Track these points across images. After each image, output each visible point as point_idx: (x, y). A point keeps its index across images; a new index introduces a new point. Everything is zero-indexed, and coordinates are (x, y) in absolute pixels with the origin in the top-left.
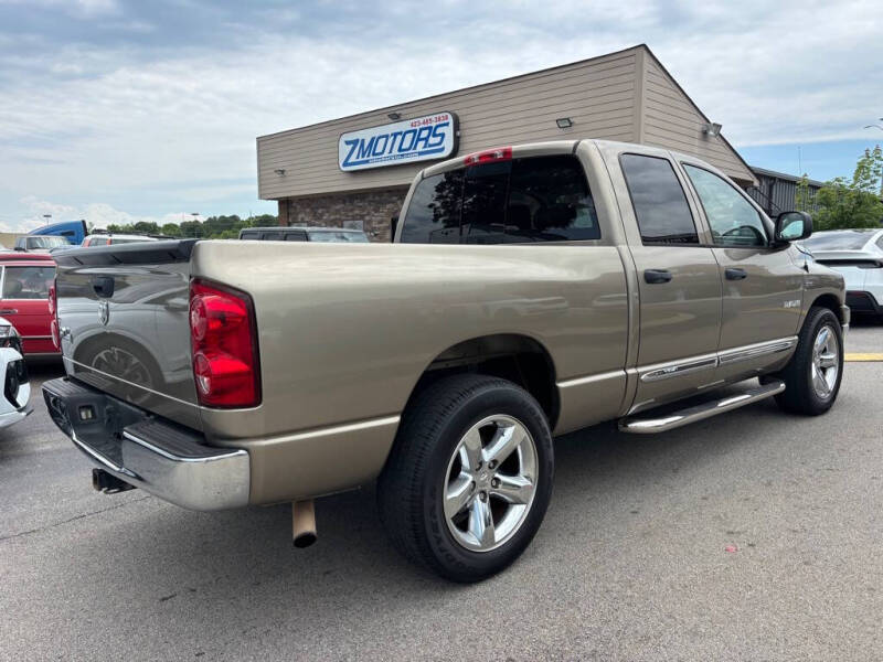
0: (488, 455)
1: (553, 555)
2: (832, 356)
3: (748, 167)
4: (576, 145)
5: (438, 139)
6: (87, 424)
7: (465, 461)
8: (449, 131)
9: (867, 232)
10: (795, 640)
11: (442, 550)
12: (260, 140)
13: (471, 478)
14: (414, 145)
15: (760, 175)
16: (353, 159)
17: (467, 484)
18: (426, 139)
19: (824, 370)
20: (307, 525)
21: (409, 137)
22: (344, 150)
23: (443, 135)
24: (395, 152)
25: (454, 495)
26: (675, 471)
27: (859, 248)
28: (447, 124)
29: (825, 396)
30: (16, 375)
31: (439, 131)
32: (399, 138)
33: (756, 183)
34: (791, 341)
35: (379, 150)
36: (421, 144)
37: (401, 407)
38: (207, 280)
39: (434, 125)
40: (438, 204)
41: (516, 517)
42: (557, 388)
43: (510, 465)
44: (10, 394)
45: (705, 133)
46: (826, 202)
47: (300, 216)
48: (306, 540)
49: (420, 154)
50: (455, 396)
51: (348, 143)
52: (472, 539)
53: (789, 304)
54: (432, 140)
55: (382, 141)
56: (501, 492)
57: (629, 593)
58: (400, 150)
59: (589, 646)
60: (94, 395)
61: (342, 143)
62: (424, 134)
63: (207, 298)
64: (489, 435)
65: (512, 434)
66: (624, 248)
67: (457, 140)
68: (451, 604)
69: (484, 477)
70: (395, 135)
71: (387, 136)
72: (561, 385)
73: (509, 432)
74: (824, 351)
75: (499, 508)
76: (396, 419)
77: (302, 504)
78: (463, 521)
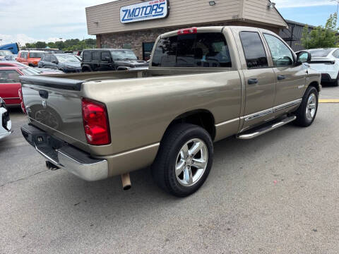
0: (190, 152)
1: (213, 186)
2: (314, 104)
3: (284, 20)
4: (223, 29)
5: (161, 10)
6: (41, 143)
7: (182, 156)
8: (165, 6)
9: (329, 49)
10: (297, 216)
11: (175, 187)
12: (86, 9)
13: (184, 161)
14: (151, 12)
15: (289, 23)
16: (126, 18)
17: (183, 163)
18: (156, 10)
19: (310, 110)
20: (128, 182)
21: (149, 8)
22: (122, 14)
23: (162, 8)
24: (143, 15)
25: (178, 167)
26: (255, 151)
27: (326, 56)
28: (164, 3)
29: (310, 119)
30: (5, 118)
31: (161, 6)
32: (145, 9)
33: (287, 27)
34: (299, 100)
35: (136, 14)
36: (154, 11)
37: (160, 139)
38: (88, 99)
39: (159, 3)
40: (164, 46)
41: (200, 173)
42: (215, 127)
43: (198, 155)
44: (4, 125)
45: (269, 7)
46: (314, 36)
47: (105, 42)
48: (128, 187)
49: (154, 16)
50: (178, 133)
51: (123, 11)
52: (184, 182)
53: (300, 87)
54: (158, 10)
55: (138, 10)
56: (195, 165)
57: (240, 199)
58: (145, 14)
59: (227, 219)
60: (42, 133)
61: (121, 10)
62: (155, 7)
63: (89, 106)
64: (190, 146)
65: (198, 145)
66: (240, 71)
67: (168, 10)
68: (178, 206)
69: (189, 160)
70: (143, 8)
71: (139, 8)
72: (217, 125)
73: (198, 144)
74: (311, 103)
75: (194, 170)
76: (158, 144)
77: (125, 175)
78: (181, 176)
